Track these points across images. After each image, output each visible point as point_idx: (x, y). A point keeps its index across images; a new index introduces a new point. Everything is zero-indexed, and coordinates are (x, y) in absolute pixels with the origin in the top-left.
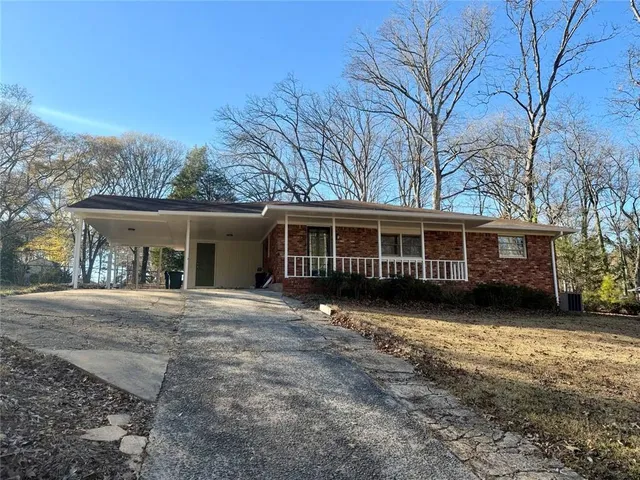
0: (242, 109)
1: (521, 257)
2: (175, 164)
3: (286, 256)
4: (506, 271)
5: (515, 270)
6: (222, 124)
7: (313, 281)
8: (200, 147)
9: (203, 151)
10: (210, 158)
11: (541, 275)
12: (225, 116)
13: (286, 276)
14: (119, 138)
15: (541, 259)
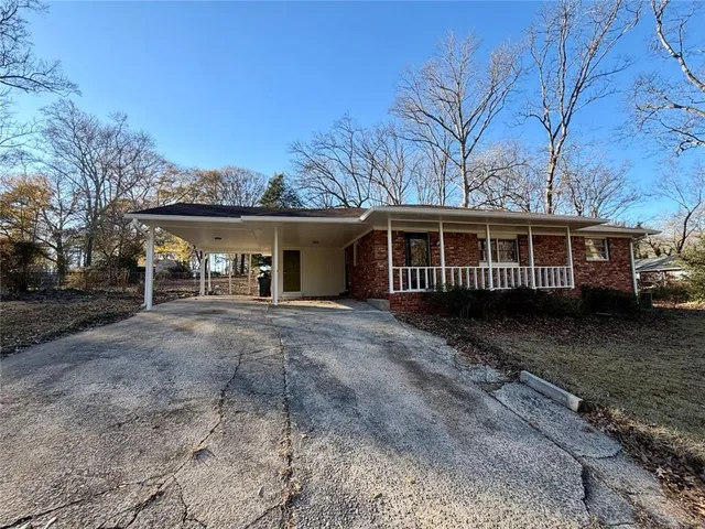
0: (309, 143)
1: (602, 259)
2: (261, 188)
3: (391, 268)
4: (593, 274)
5: (601, 272)
6: (294, 156)
7: (423, 296)
8: (278, 174)
9: (281, 176)
10: (286, 182)
11: (622, 276)
12: (296, 148)
13: (392, 291)
14: (219, 170)
15: (622, 261)
